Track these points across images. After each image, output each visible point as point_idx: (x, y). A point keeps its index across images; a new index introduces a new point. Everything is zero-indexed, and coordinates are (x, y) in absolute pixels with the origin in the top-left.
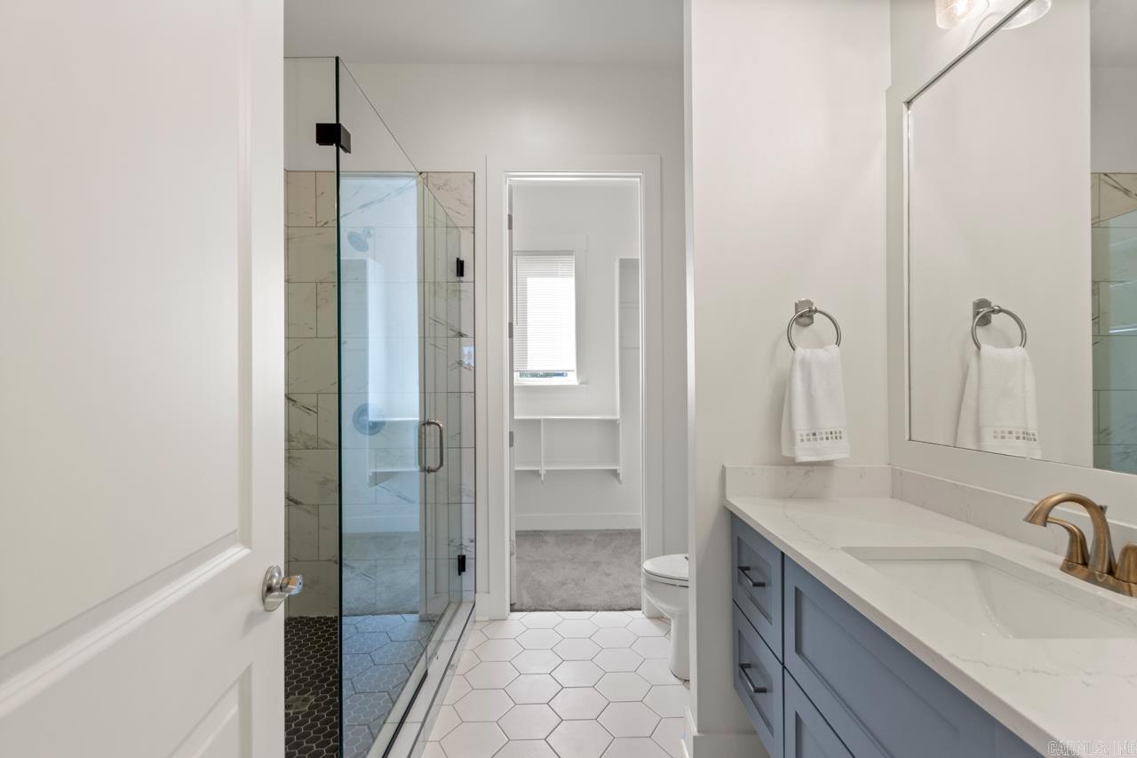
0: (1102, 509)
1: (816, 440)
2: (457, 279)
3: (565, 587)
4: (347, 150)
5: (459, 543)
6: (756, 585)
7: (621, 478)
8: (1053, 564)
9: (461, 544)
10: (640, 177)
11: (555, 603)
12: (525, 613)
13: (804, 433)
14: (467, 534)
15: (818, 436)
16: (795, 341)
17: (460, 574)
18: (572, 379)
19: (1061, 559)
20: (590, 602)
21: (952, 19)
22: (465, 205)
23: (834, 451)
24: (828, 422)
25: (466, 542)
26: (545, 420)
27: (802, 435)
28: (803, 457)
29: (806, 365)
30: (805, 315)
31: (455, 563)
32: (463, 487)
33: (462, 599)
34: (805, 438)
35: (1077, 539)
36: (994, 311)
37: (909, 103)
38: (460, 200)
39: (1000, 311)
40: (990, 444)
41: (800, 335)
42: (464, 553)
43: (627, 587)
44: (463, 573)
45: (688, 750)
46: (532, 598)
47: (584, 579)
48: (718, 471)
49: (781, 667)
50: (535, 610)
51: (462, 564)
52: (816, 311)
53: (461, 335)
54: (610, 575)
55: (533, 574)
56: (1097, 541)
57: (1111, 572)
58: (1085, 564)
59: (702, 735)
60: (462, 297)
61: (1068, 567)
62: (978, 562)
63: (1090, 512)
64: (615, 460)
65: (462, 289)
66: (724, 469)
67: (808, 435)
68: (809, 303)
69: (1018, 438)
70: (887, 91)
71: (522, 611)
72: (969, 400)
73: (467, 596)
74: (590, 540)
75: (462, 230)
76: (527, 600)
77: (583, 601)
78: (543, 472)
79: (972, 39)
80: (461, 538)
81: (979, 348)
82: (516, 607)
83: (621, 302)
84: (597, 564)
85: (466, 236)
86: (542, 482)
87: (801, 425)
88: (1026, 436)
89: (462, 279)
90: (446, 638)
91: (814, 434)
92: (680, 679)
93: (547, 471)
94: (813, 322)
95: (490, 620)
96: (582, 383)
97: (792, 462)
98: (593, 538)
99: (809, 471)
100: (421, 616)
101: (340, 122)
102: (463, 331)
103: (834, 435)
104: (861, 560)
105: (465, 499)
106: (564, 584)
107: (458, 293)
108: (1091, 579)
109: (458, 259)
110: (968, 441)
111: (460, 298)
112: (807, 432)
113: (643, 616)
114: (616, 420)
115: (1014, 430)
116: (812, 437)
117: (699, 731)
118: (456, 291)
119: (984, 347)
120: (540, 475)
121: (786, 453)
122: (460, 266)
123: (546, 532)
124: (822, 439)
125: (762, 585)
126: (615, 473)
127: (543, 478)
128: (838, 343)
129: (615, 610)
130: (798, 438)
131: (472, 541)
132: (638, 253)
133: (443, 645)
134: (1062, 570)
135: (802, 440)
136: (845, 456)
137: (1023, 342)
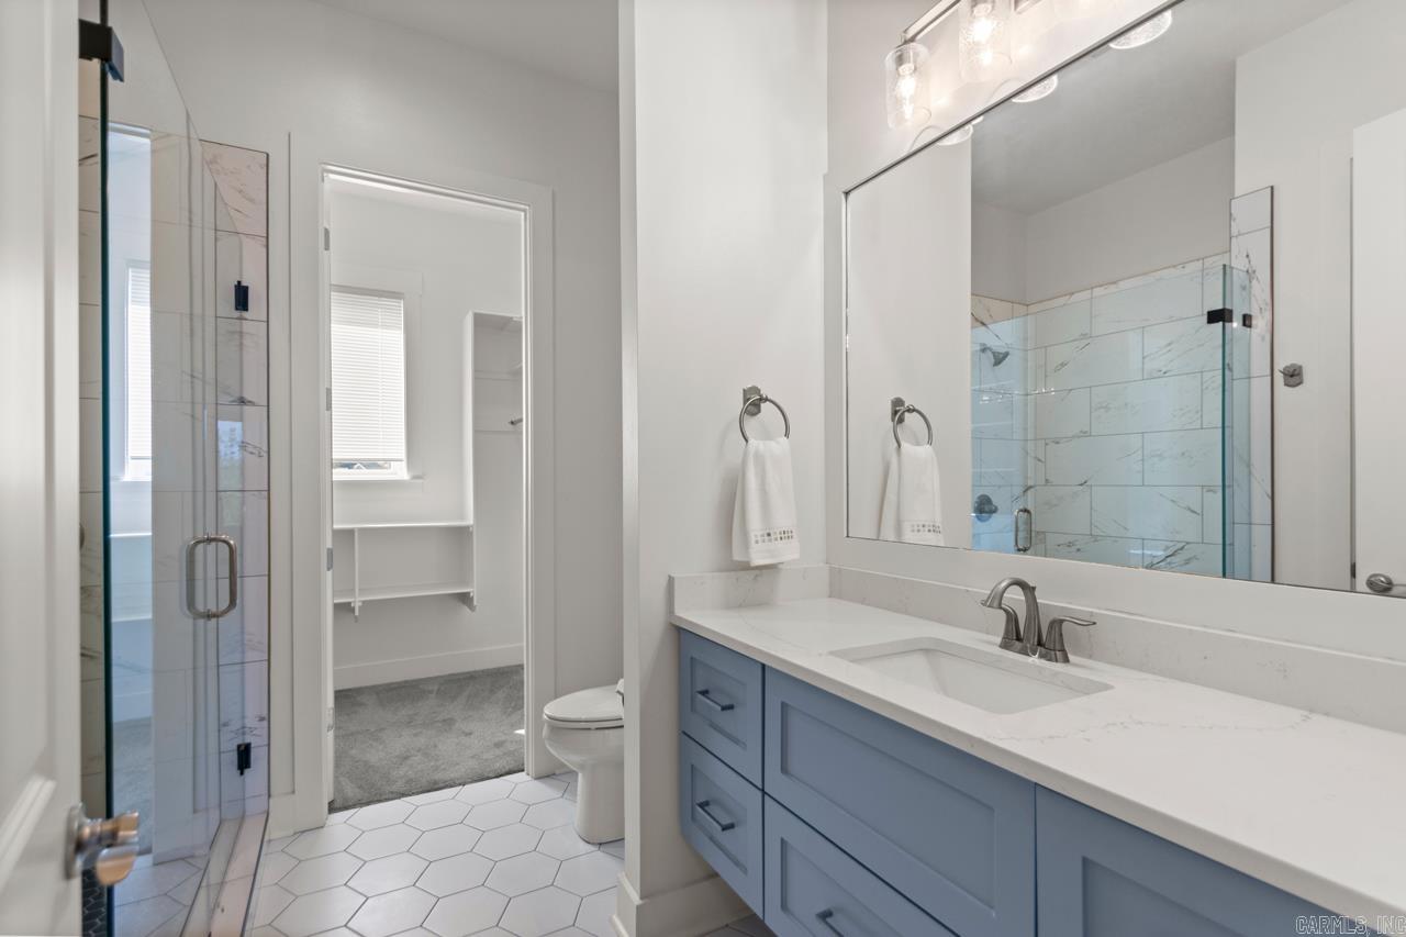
0: (1034, 588)
1: (770, 540)
2: (237, 314)
3: (409, 762)
4: (118, 76)
5: (238, 726)
6: (724, 708)
7: (475, 603)
8: (995, 644)
9: (244, 728)
10: (524, 211)
11: (399, 786)
12: (352, 811)
13: (759, 533)
14: (254, 709)
15: (773, 537)
16: (748, 434)
17: (242, 774)
18: (400, 472)
19: (999, 640)
20: (451, 774)
21: (900, 119)
22: (252, 200)
23: (787, 553)
24: (783, 519)
25: (251, 722)
26: (361, 530)
27: (756, 536)
28: (757, 561)
29: (759, 458)
30: (754, 402)
31: (234, 757)
32: (247, 637)
33: (244, 812)
34: (759, 539)
35: (1012, 618)
36: (909, 410)
37: (847, 194)
38: (240, 191)
39: (914, 410)
40: (909, 536)
41: (751, 424)
42: (248, 739)
43: (498, 745)
44: (247, 771)
45: (626, 928)
46: (360, 787)
47: (435, 746)
48: (664, 582)
49: (759, 794)
50: (368, 803)
51: (244, 757)
52: (767, 400)
53: (242, 401)
54: (470, 734)
55: (353, 752)
56: (1028, 619)
57: (1040, 644)
58: (1019, 639)
59: (646, 900)
60: (245, 342)
61: (1005, 645)
62: (930, 650)
63: (1025, 595)
64: (465, 581)
65: (245, 330)
66: (671, 581)
67: (763, 536)
68: (755, 390)
69: (929, 531)
70: (824, 176)
71: (346, 808)
72: (891, 496)
73: (254, 806)
74: (431, 692)
75: (245, 240)
76: (351, 791)
77: (439, 776)
78: (357, 605)
79: (913, 145)
80: (243, 717)
81: (899, 445)
82: (337, 805)
83: (476, 371)
84: (449, 722)
85: (253, 251)
86: (356, 617)
87: (755, 525)
88: (934, 530)
89: (245, 314)
90: (230, 876)
91: (769, 535)
92: (593, 844)
93: (364, 602)
94: (759, 411)
95: (295, 834)
96: (415, 477)
97: (746, 567)
98: (436, 688)
99: (757, 576)
100: (154, 858)
101: (110, 23)
102: (248, 396)
103: (786, 535)
104: (852, 661)
105: (250, 656)
106: (406, 758)
107: (237, 336)
108: (1024, 652)
109: (239, 282)
110: (889, 533)
111: (241, 344)
112: (761, 533)
113: (529, 778)
114: (468, 527)
115: (927, 524)
116: (766, 538)
117: (641, 898)
118: (233, 333)
119: (903, 443)
120: (353, 610)
121: (737, 556)
122: (242, 297)
123: (359, 691)
124: (776, 539)
125: (731, 707)
126: (465, 599)
127: (357, 613)
128: (787, 434)
129: (488, 778)
130: (753, 539)
131: (262, 719)
132: (522, 312)
133: (228, 889)
134: (1000, 646)
135: (757, 542)
136: (797, 556)
137: (930, 442)
